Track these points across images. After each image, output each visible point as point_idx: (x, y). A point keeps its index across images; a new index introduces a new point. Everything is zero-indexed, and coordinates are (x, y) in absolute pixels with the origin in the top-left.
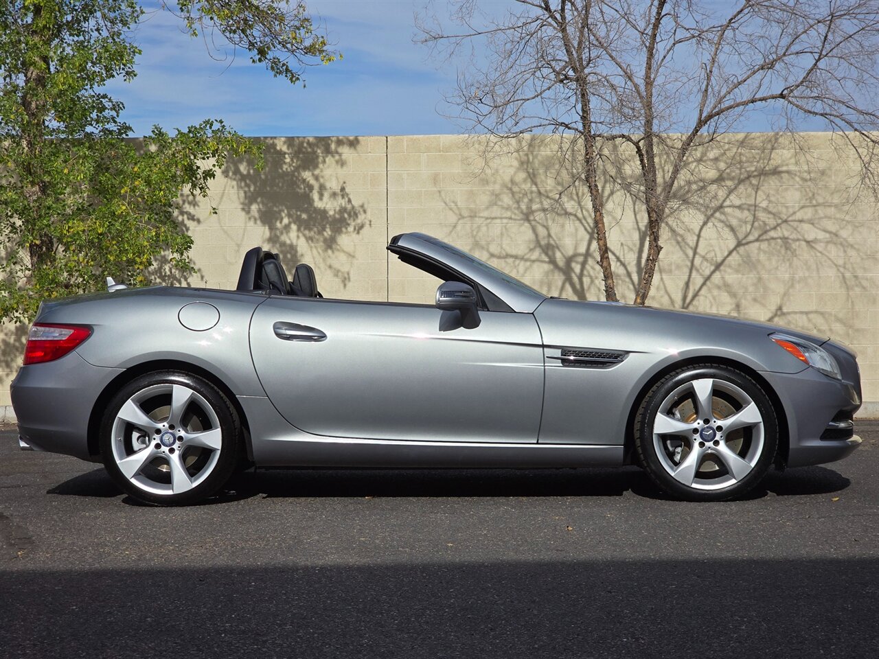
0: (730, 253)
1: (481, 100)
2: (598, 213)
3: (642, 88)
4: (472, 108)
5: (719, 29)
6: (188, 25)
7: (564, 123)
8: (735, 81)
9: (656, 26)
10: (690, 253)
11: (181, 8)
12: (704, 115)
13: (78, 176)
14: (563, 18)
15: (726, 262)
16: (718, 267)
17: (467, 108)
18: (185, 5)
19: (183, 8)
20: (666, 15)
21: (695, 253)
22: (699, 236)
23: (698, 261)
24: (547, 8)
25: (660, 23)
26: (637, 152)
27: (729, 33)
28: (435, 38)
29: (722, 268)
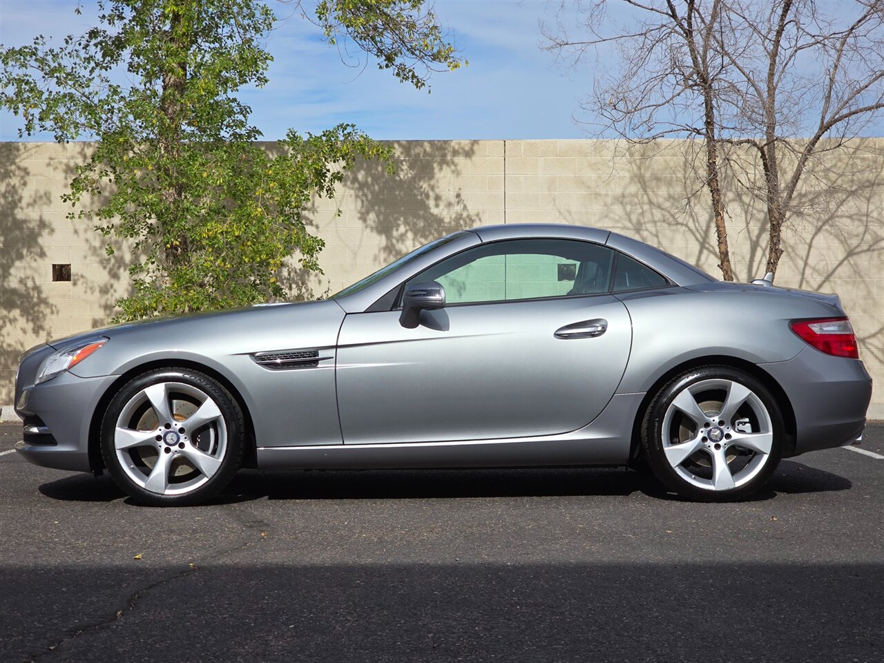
0: (840, 264)
1: (614, 106)
2: (720, 217)
3: (765, 95)
4: (605, 113)
5: (840, 35)
6: (326, 33)
7: (696, 129)
8: (858, 86)
9: (779, 33)
10: (801, 264)
11: (319, 17)
12: (825, 121)
13: (217, 180)
14: (690, 24)
15: (836, 273)
16: (827, 278)
17: (602, 114)
18: (323, 14)
19: (322, 16)
20: (790, 22)
21: (806, 264)
22: (810, 246)
23: (808, 271)
24: (674, 16)
25: (783, 30)
26: (761, 157)
27: (850, 40)
28: (561, 45)
29: (832, 279)
